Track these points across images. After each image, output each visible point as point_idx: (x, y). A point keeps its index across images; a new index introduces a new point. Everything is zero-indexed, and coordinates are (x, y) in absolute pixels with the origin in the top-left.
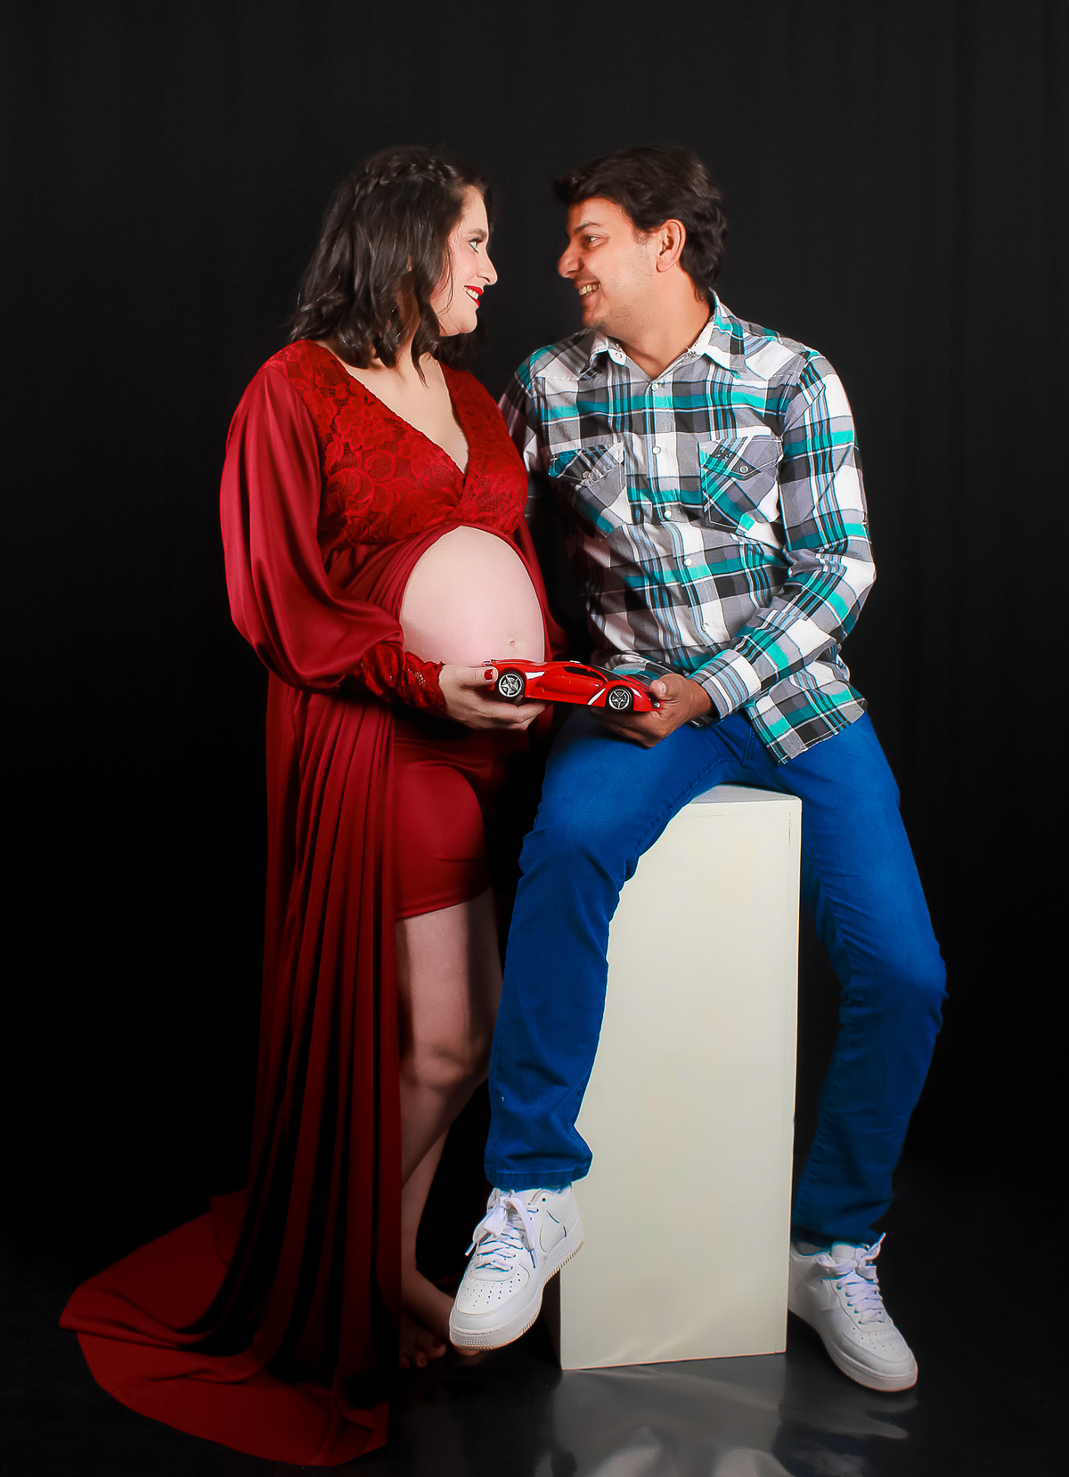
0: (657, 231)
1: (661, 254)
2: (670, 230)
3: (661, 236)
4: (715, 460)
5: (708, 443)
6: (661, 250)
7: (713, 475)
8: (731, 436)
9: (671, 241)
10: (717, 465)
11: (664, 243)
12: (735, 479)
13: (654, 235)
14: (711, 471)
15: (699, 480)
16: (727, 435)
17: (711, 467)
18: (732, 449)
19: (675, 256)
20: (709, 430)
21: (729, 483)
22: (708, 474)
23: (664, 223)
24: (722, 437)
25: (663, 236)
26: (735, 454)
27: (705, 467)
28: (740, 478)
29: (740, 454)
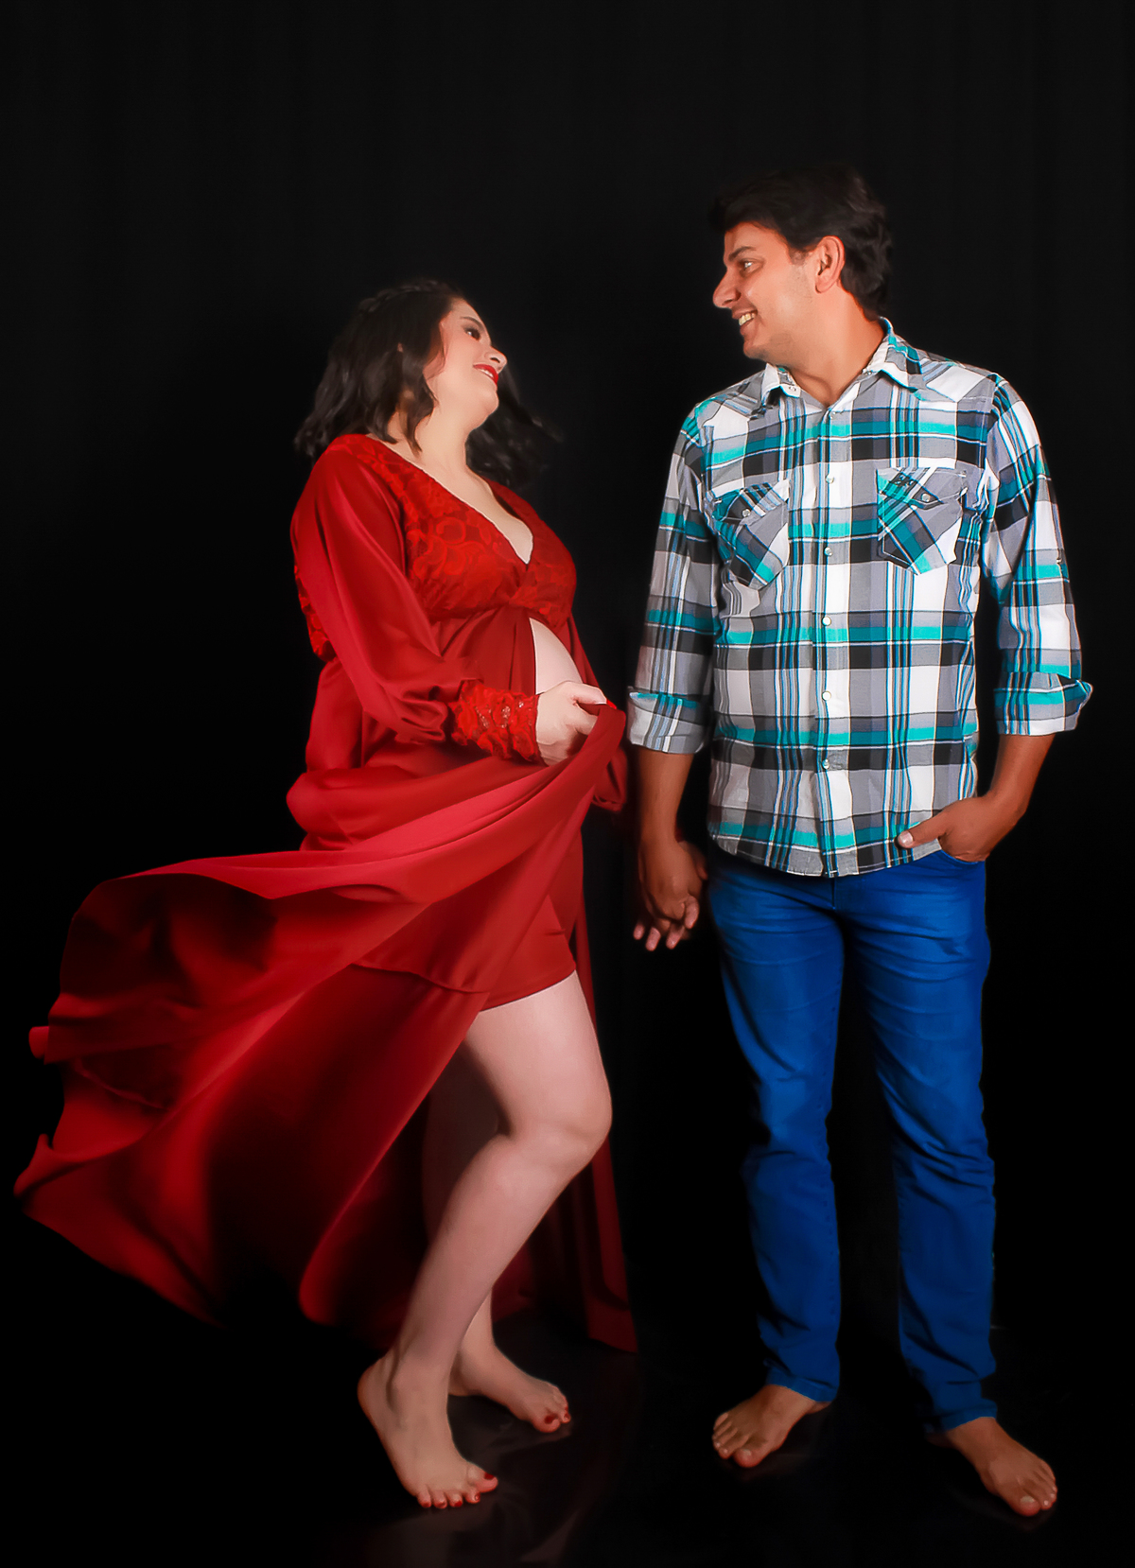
0: (813, 249)
1: (820, 274)
2: (827, 248)
3: (818, 255)
4: (894, 487)
5: (888, 469)
6: (819, 269)
7: (891, 502)
8: (912, 465)
9: (830, 259)
10: (896, 492)
11: (822, 262)
12: (914, 508)
13: (810, 253)
14: (889, 498)
15: (875, 507)
16: (908, 464)
17: (890, 493)
18: (914, 477)
19: (834, 274)
20: (889, 456)
21: (908, 512)
22: (886, 501)
23: (820, 240)
24: (903, 465)
25: (820, 255)
26: (916, 482)
27: (884, 493)
28: (921, 506)
29: (922, 482)
